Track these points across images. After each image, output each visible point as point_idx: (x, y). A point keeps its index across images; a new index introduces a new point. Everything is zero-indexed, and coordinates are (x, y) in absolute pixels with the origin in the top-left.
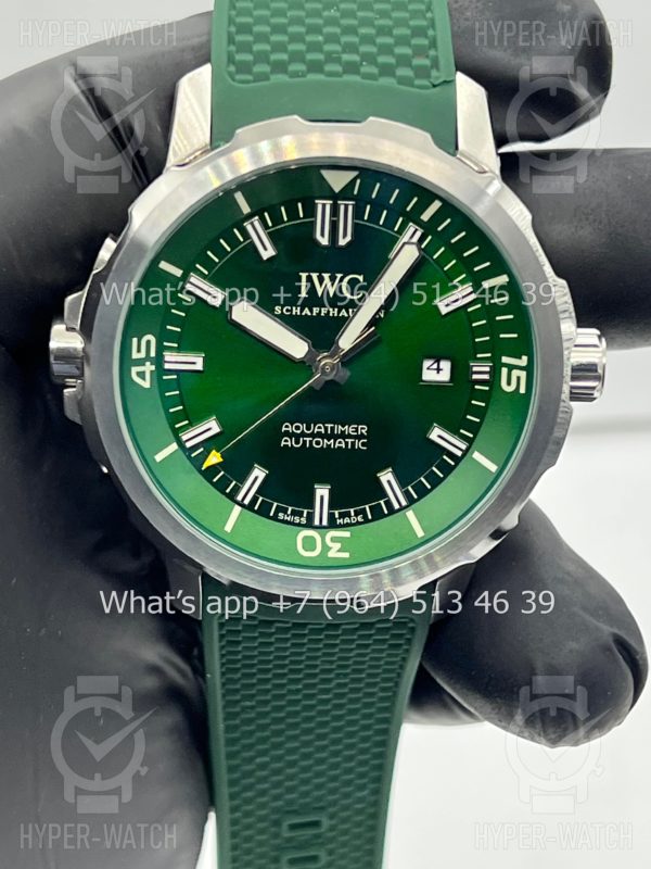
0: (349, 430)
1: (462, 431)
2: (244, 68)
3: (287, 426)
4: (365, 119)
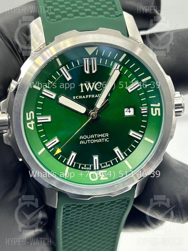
0: (102, 135)
1: (140, 131)
2: (52, 17)
3: (81, 137)
4: (98, 29)
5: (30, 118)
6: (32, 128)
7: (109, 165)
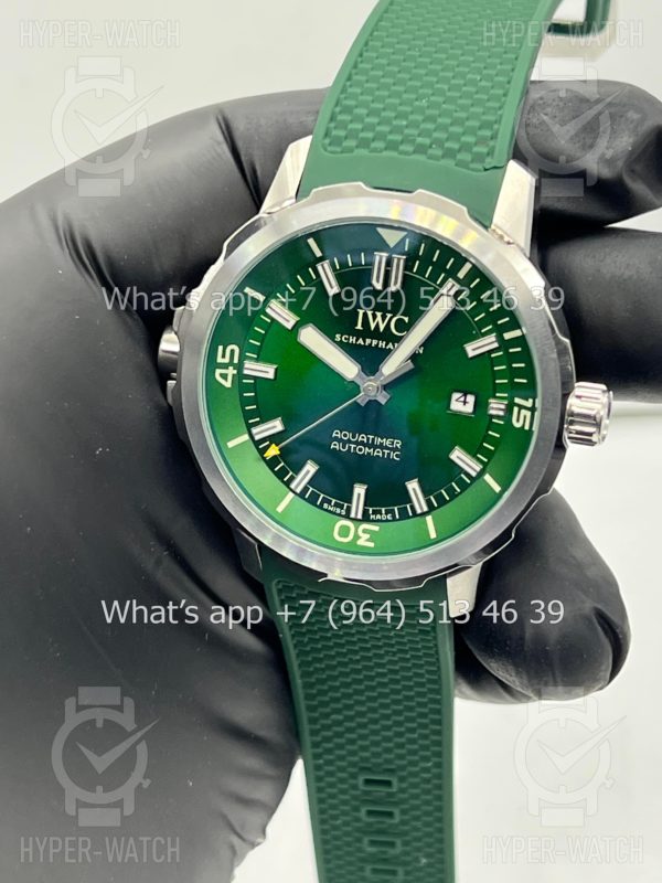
0: (387, 442)
1: (478, 455)
2: (337, 141)
3: (337, 433)
4: (416, 190)
5: (227, 360)
6: (228, 384)
7: (389, 517)
